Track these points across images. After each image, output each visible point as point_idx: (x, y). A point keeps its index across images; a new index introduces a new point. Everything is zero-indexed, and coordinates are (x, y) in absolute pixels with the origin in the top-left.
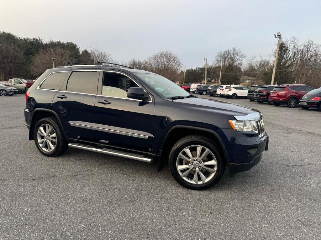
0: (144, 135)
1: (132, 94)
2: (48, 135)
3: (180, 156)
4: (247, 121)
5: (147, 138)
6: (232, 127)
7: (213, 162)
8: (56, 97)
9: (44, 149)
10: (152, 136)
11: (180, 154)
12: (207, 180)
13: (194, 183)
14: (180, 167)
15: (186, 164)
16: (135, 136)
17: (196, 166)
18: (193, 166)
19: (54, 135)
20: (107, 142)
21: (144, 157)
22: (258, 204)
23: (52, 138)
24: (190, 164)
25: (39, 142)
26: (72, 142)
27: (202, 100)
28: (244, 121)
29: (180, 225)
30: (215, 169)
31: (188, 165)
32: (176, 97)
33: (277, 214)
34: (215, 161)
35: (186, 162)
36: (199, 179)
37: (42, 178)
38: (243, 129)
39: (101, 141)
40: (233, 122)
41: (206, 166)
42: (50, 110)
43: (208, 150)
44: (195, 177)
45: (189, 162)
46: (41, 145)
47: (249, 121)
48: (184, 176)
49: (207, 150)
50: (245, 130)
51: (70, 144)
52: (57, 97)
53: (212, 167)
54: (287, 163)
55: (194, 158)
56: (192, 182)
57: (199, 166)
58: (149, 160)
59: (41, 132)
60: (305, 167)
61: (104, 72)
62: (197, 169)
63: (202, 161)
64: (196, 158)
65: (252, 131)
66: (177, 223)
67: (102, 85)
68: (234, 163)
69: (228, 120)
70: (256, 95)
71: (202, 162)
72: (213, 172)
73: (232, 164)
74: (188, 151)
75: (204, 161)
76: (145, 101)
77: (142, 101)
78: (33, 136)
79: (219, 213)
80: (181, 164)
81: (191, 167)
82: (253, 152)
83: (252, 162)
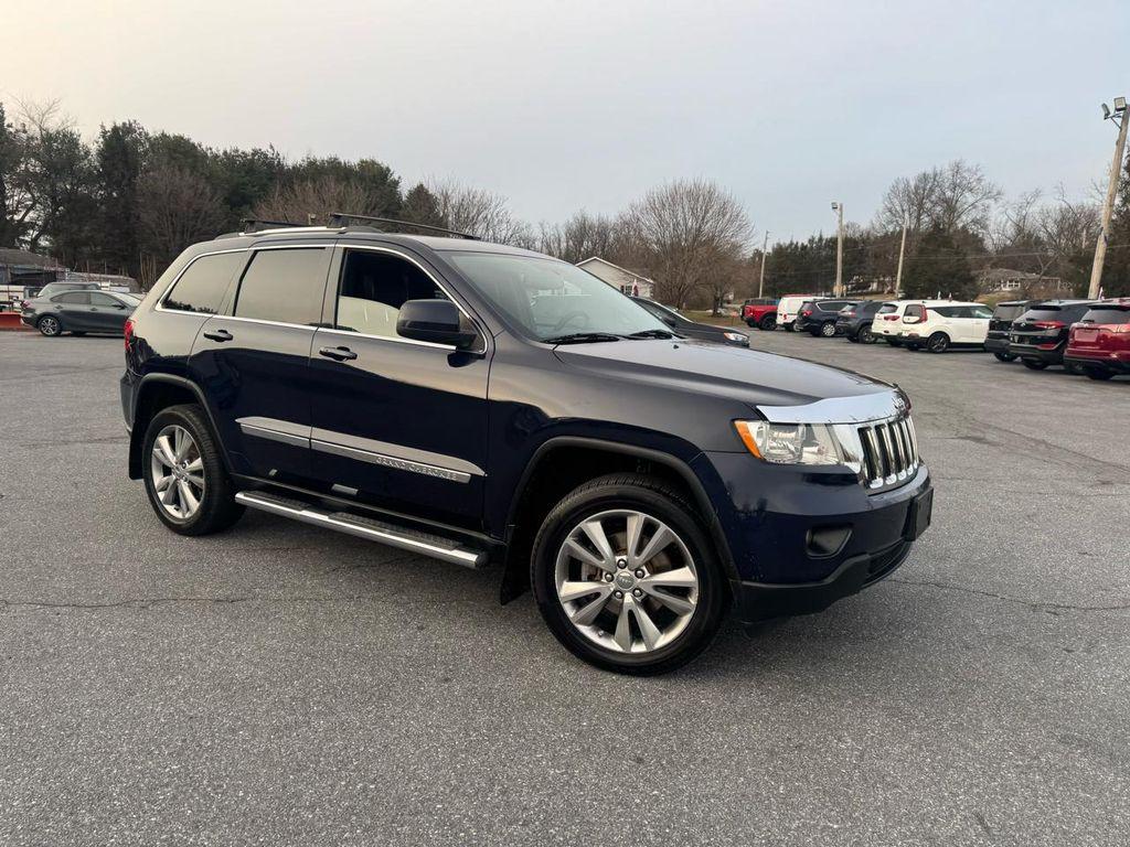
0: (457, 469)
1: (414, 324)
2: (182, 463)
3: (569, 548)
4: (818, 425)
5: (466, 481)
6: (746, 447)
7: (684, 575)
8: (201, 335)
9: (171, 509)
10: (481, 473)
11: (570, 541)
12: (663, 640)
13: (619, 649)
14: (568, 589)
15: (591, 578)
16: (430, 473)
17: (625, 585)
18: (613, 586)
19: (198, 463)
20: (354, 491)
21: (457, 548)
22: (839, 740)
23: (195, 473)
24: (604, 580)
25: (156, 484)
26: (248, 488)
27: (676, 347)
28: (808, 425)
29: (504, 792)
30: (693, 600)
31: (599, 581)
32: (578, 335)
33: (896, 786)
34: (692, 571)
35: (592, 571)
36: (636, 634)
37: (127, 604)
38: (800, 456)
39: (337, 487)
40: (752, 428)
41: (657, 587)
42: (184, 380)
43: (666, 531)
44: (623, 626)
45: (602, 571)
46: (161, 495)
47: (826, 425)
48: (583, 622)
49: (663, 527)
50: (809, 457)
51: (239, 496)
52: (206, 336)
53: (681, 591)
54: (1035, 598)
55: (618, 558)
56: (612, 644)
57: (635, 585)
58: (472, 558)
59: (162, 452)
60: (1107, 613)
61: (346, 249)
62: (628, 598)
63: (644, 568)
64: (624, 557)
65: (838, 464)
66: (497, 788)
67: (338, 294)
68: (755, 581)
69: (733, 420)
70: (1016, 338)
71: (647, 575)
72: (686, 611)
73: (745, 583)
74: (595, 530)
75: (656, 570)
76: (463, 348)
77: (454, 348)
78: (139, 465)
79: (670, 762)
80: (574, 576)
81: (606, 588)
82: (834, 542)
83: (829, 580)
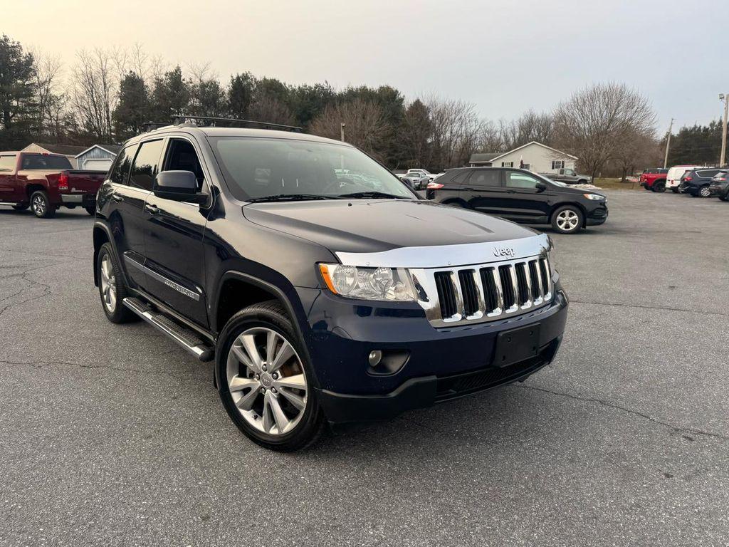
0: (194, 291)
3: (235, 353)
4: (401, 268)
5: (198, 299)
6: (326, 284)
7: (299, 380)
9: (108, 306)
11: (234, 348)
12: (289, 427)
13: (263, 429)
14: (236, 382)
15: (252, 376)
16: (184, 293)
17: (267, 383)
18: (259, 383)
19: (114, 278)
23: (114, 284)
24: (255, 379)
25: (103, 290)
27: (350, 205)
28: (394, 269)
30: (305, 400)
31: (253, 379)
34: (304, 378)
35: (250, 373)
38: (384, 294)
40: (331, 269)
41: (285, 388)
43: (288, 345)
44: (265, 414)
45: (254, 372)
46: (105, 297)
48: (243, 407)
49: (286, 343)
51: (125, 300)
53: (299, 392)
55: (263, 363)
56: (259, 425)
57: (272, 384)
58: (200, 352)
59: (104, 270)
61: (170, 139)
62: (268, 392)
63: (278, 372)
64: (266, 363)
68: (329, 390)
69: (318, 263)
71: (280, 377)
72: (302, 408)
73: (324, 391)
75: (285, 375)
76: (202, 206)
77: (198, 205)
81: (256, 384)
82: (396, 364)
83: (393, 394)
